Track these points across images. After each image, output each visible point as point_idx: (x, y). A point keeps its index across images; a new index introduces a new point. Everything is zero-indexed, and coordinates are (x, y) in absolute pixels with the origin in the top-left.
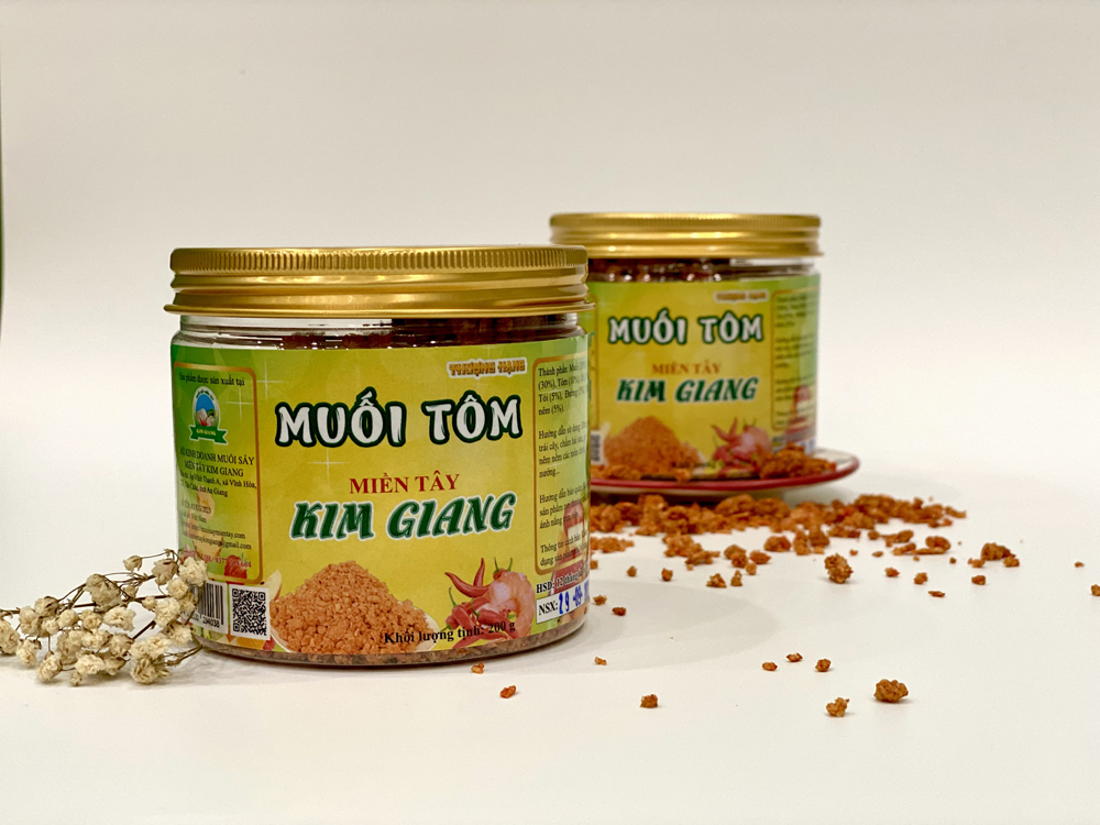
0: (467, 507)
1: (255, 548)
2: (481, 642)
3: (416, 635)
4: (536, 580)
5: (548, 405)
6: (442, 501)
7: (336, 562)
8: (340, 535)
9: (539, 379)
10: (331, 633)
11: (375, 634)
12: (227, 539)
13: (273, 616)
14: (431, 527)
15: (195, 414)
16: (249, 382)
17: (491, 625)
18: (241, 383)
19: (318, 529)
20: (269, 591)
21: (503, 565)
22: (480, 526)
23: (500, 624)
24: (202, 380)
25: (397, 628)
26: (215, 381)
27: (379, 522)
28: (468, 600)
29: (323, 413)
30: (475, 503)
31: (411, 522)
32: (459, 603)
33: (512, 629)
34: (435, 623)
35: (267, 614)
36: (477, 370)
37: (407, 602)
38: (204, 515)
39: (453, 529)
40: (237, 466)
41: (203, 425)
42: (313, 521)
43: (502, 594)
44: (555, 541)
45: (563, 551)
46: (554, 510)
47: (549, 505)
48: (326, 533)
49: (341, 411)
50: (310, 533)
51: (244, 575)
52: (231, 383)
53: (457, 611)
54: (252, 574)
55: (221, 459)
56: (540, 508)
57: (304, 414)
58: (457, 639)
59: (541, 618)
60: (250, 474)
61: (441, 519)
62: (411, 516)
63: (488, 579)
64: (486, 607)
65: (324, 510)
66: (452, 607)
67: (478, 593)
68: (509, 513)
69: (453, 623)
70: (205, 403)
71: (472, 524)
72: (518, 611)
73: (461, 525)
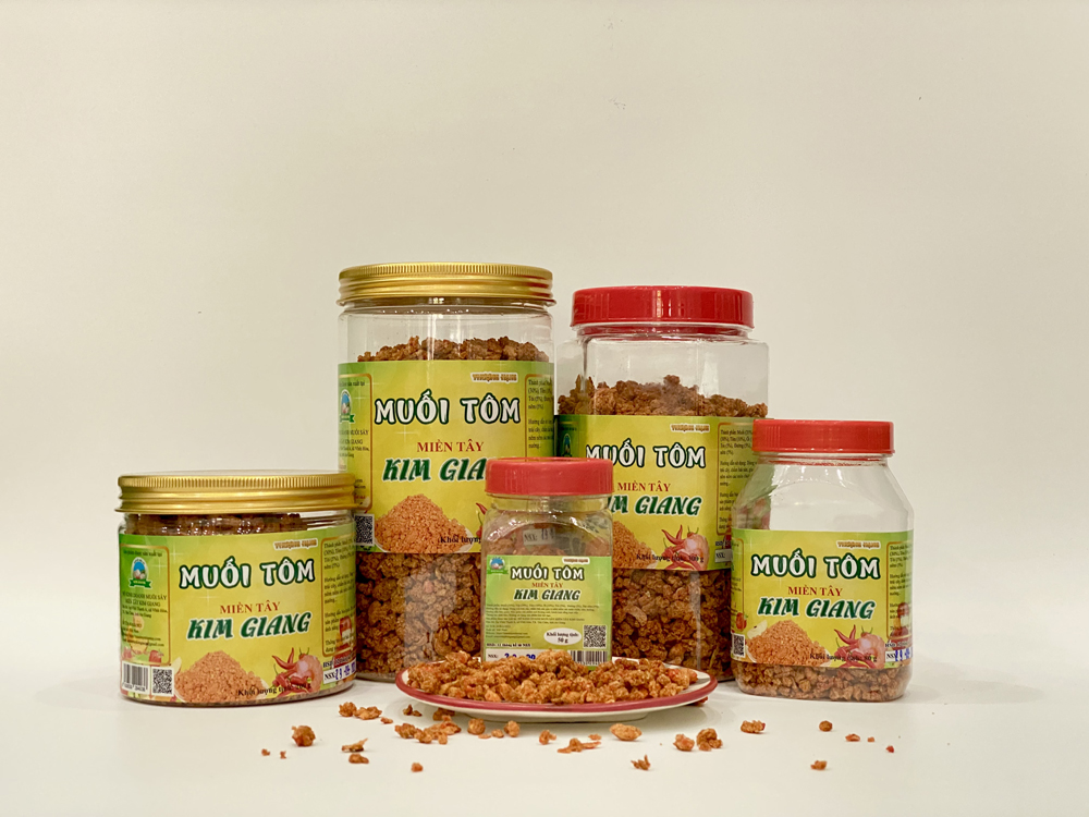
0: (284, 620)
1: (167, 646)
2: (292, 694)
3: (256, 691)
4: (323, 660)
5: (329, 563)
6: (271, 618)
7: (212, 651)
8: (214, 636)
9: (324, 549)
10: (209, 691)
11: (233, 691)
12: (151, 641)
13: (176, 683)
14: (264, 631)
15: (133, 572)
16: (165, 554)
17: (297, 684)
18: (160, 555)
19: (202, 634)
20: (174, 669)
21: (304, 652)
22: (291, 630)
23: (303, 685)
24: (138, 554)
25: (245, 688)
26: (146, 554)
27: (236, 629)
28: (285, 671)
29: (206, 570)
30: (289, 618)
31: (254, 629)
32: (279, 672)
33: (309, 687)
34: (267, 685)
35: (173, 682)
36: (290, 545)
37: (251, 673)
38: (137, 629)
39: (276, 632)
40: (157, 601)
41: (138, 578)
42: (200, 629)
43: (303, 667)
44: (334, 639)
45: (338, 644)
46: (333, 621)
47: (330, 619)
48: (207, 635)
49: (215, 569)
50: (198, 636)
51: (160, 661)
52: (154, 554)
53: (278, 677)
54: (164, 660)
55: (148, 597)
56: (325, 620)
57: (196, 570)
58: (278, 693)
59: (326, 681)
60: (164, 605)
61: (270, 626)
62: (254, 625)
63: (296, 659)
64: (295, 675)
65: (206, 624)
66: (275, 675)
67: (290, 667)
68: (307, 623)
69: (277, 684)
70: (140, 566)
71: (287, 629)
72: (313, 678)
73: (281, 630)
